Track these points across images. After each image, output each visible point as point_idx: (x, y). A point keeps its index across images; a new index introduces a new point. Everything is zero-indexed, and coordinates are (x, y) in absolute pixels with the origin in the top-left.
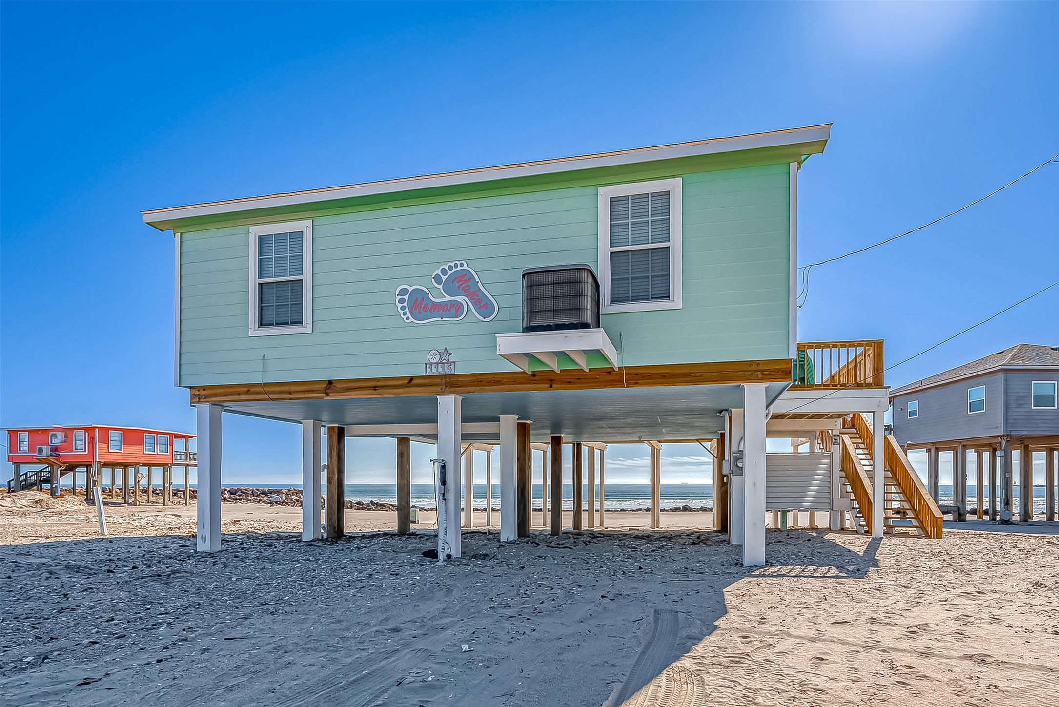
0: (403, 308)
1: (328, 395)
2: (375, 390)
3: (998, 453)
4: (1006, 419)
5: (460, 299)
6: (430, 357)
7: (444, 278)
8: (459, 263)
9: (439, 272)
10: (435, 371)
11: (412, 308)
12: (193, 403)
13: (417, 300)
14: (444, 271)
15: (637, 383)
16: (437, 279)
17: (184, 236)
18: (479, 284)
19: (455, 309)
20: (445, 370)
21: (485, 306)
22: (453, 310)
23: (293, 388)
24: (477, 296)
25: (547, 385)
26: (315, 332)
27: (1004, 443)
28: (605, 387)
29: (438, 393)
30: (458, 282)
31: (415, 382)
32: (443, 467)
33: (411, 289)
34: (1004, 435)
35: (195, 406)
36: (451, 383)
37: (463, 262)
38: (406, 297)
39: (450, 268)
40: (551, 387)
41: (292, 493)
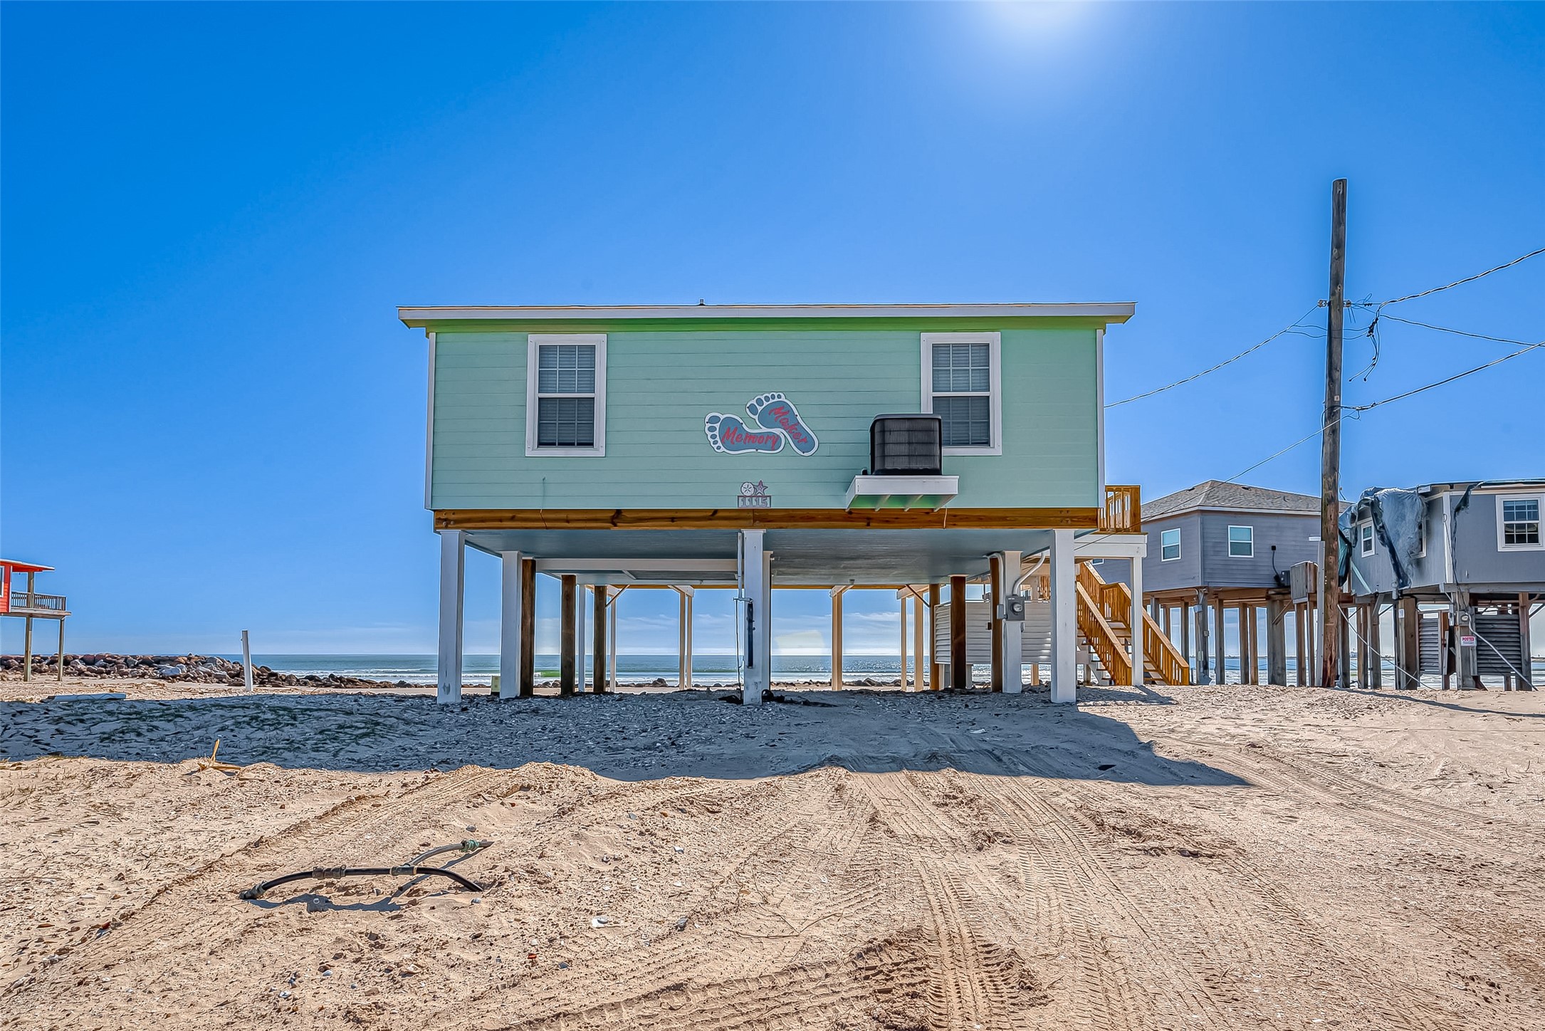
0: (714, 437)
1: (615, 525)
2: (673, 521)
3: (1191, 609)
4: (1204, 569)
5: (777, 431)
6: (743, 490)
7: (760, 409)
8: (776, 395)
9: (754, 402)
10: (747, 505)
11: (724, 437)
12: (439, 528)
13: (729, 429)
14: (760, 402)
15: (955, 525)
16: (753, 409)
17: (440, 335)
18: (798, 418)
19: (774, 441)
20: (760, 503)
21: (804, 440)
22: (770, 443)
23: (572, 516)
24: (796, 429)
25: (865, 524)
26: (608, 455)
27: (1201, 597)
28: (924, 527)
29: (745, 527)
30: (775, 414)
31: (719, 514)
32: (750, 606)
33: (722, 417)
34: (1201, 587)
35: (439, 533)
36: (759, 518)
37: (780, 394)
38: (717, 426)
39: (767, 399)
40: (868, 525)
41: (196, 662)
